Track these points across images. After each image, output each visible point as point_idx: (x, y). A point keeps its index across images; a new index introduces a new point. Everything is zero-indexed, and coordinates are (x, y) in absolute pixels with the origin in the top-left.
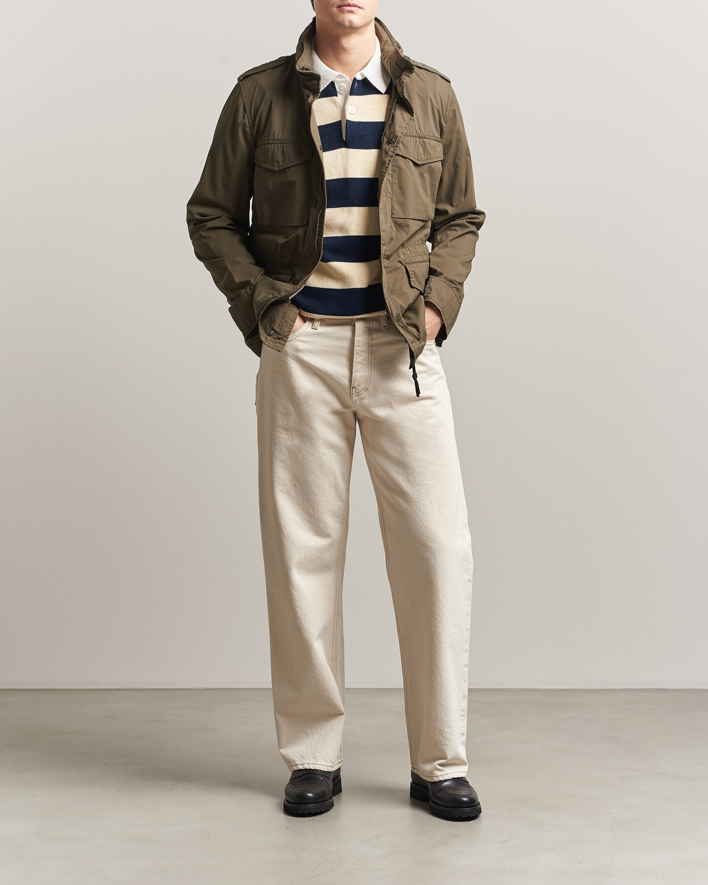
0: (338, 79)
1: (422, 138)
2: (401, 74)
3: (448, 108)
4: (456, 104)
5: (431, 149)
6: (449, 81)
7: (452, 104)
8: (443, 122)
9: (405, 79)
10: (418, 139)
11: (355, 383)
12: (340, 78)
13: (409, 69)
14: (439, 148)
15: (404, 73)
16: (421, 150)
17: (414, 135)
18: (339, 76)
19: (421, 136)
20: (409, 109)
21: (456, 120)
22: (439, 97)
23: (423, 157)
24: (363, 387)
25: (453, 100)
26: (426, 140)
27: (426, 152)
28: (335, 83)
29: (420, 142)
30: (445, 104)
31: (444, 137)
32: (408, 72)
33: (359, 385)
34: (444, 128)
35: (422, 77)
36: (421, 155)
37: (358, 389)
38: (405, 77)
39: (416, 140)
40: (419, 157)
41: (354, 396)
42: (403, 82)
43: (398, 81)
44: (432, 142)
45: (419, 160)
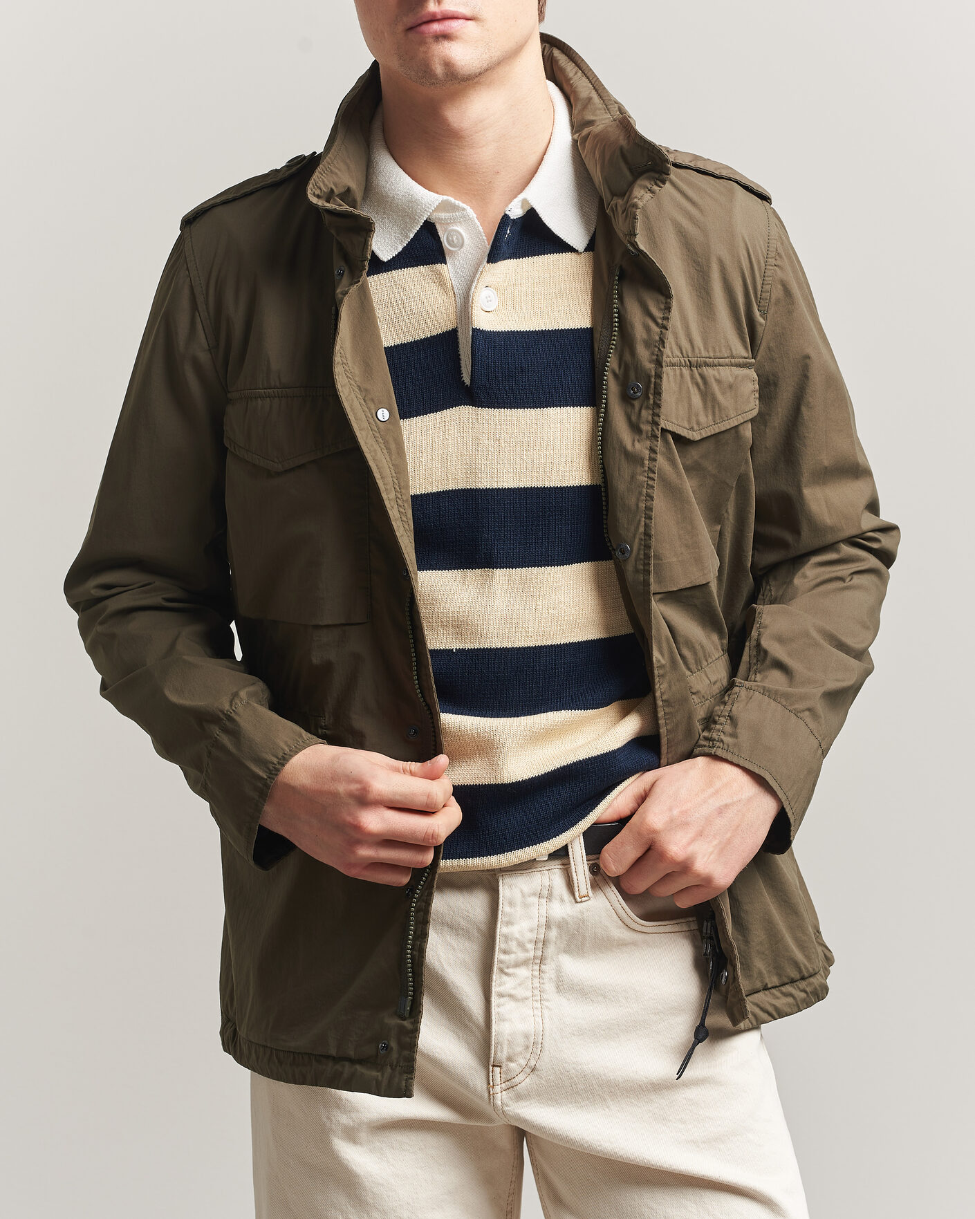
0: (443, 215)
1: (698, 366)
2: (631, 185)
3: (768, 273)
4: (789, 258)
5: (723, 393)
6: (764, 198)
7: (778, 263)
8: (757, 314)
9: (642, 196)
10: (686, 371)
11: (499, 1054)
12: (448, 211)
13: (656, 172)
14: (749, 382)
15: (639, 182)
16: (697, 400)
17: (675, 360)
18: (445, 206)
19: (694, 360)
20: (657, 285)
21: (793, 303)
22: (742, 245)
23: (702, 419)
24: (523, 1062)
25: (781, 250)
26: (709, 372)
27: (709, 405)
28: (438, 227)
29: (692, 377)
30: (759, 263)
31: (762, 351)
32: (649, 179)
33: (510, 1059)
34: (760, 330)
35: (690, 193)
36: (697, 415)
37: (509, 1070)
38: (642, 192)
39: (682, 375)
40: (694, 418)
41: (498, 1088)
42: (635, 206)
43: (620, 202)
44: (726, 374)
45: (692, 429)
